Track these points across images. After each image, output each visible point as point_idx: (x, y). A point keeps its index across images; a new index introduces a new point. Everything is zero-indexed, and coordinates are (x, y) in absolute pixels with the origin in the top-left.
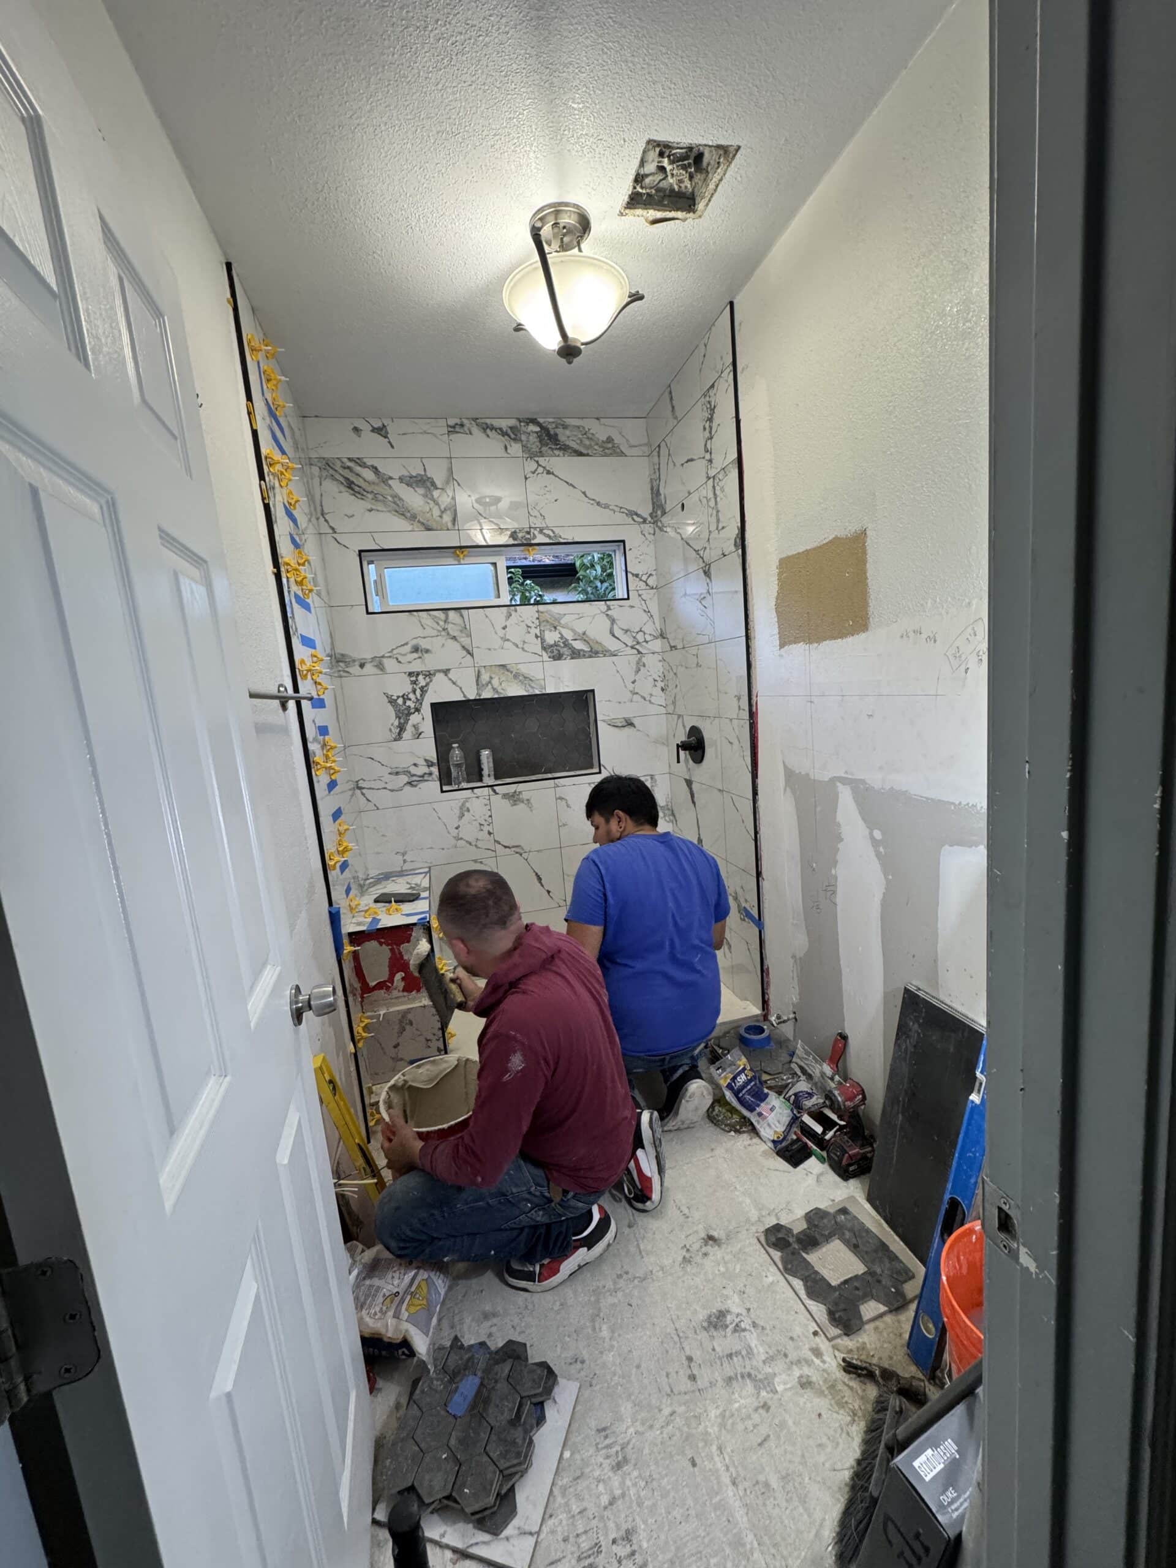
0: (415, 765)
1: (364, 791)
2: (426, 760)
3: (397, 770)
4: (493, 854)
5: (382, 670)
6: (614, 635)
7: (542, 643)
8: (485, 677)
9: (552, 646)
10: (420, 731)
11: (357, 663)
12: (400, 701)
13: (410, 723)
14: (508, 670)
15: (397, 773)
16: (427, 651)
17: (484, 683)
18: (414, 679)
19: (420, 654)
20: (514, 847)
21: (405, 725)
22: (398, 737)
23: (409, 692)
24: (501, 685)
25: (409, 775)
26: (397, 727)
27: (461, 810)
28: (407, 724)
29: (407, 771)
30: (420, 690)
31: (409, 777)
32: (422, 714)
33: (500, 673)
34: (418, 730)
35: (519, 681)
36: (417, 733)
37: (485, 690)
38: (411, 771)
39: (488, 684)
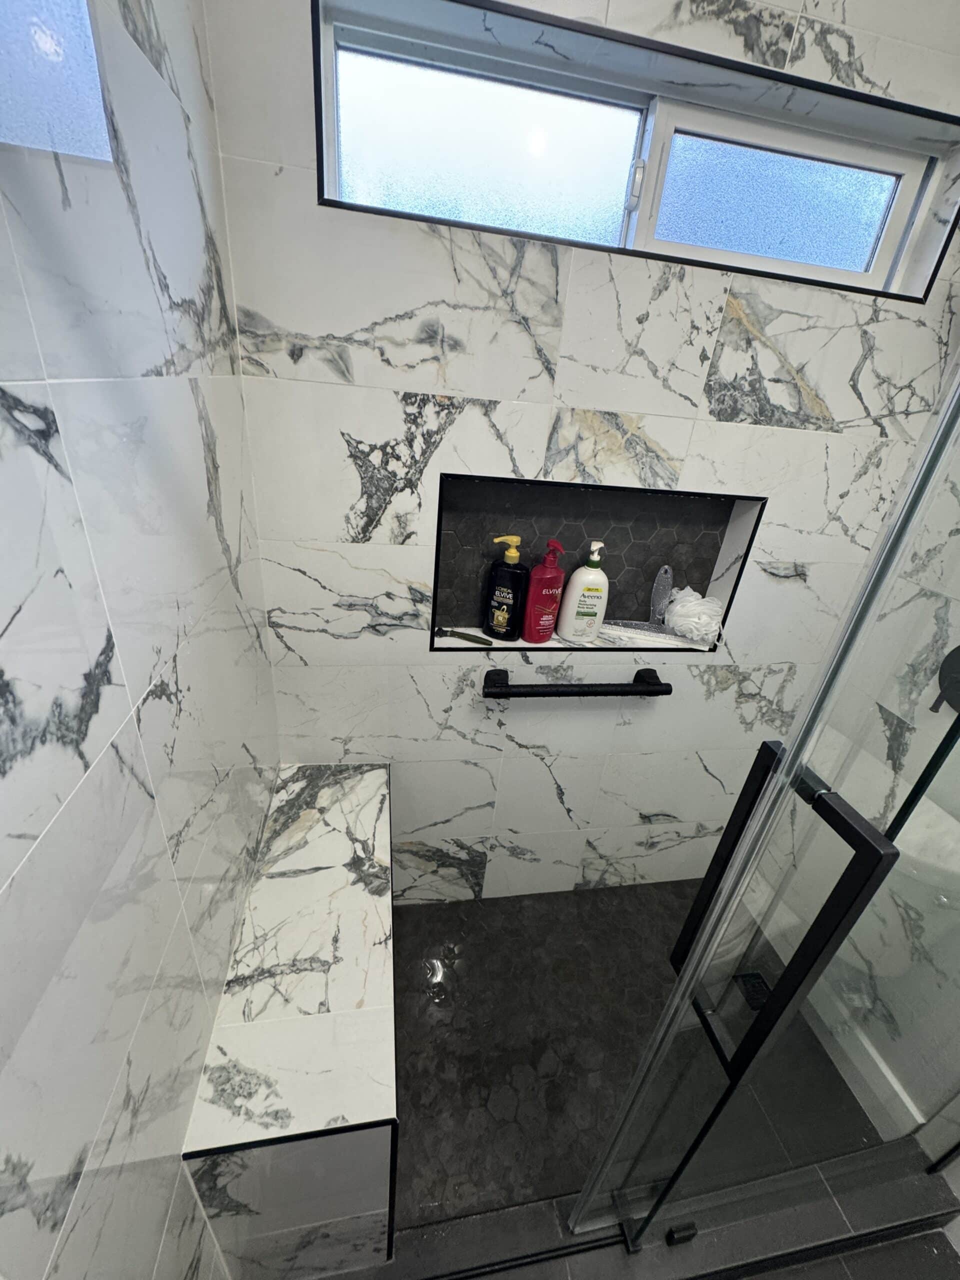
0: (389, 595)
1: (283, 631)
2: (410, 589)
3: (351, 600)
5: (343, 374)
6: (854, 387)
7: (710, 375)
8: (567, 434)
9: (725, 386)
10: (410, 529)
11: (284, 345)
12: (376, 458)
13: (391, 511)
14: (618, 427)
15: (351, 607)
16: (456, 345)
17: (563, 445)
18: (412, 410)
19: (436, 350)
21: (380, 513)
22: (362, 535)
23: (399, 439)
24: (595, 456)
25: (373, 612)
26: (361, 515)
27: (461, 684)
28: (384, 511)
29: (372, 605)
30: (424, 438)
31: (373, 617)
32: (418, 494)
33: (602, 430)
34: (404, 528)
35: (633, 454)
36: (402, 533)
37: (560, 464)
38: (379, 605)
39: (570, 449)
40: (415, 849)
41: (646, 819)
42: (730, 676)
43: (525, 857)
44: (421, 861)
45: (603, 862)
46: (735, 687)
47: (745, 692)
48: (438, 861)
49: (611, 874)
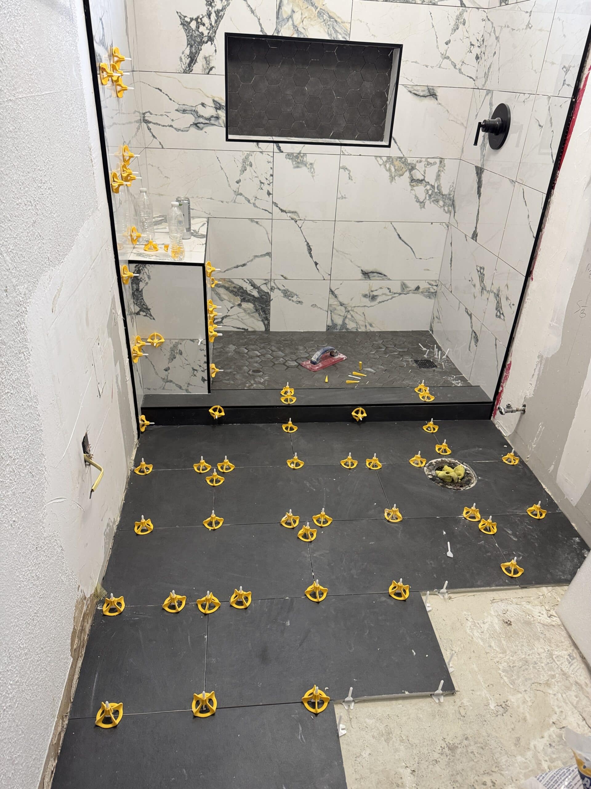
0: (203, 104)
1: (150, 125)
2: (214, 101)
3: (184, 107)
4: (270, 216)
8: (287, 9)
10: (212, 65)
12: (193, 25)
13: (202, 54)
14: (313, 5)
15: (184, 111)
17: (285, 17)
20: (290, 212)
21: (196, 55)
22: (188, 68)
23: (204, 15)
24: (303, 22)
25: (196, 114)
26: (188, 57)
27: (244, 164)
28: (198, 55)
29: (195, 111)
30: (216, 14)
31: (196, 118)
32: (215, 45)
33: (304, 7)
34: (209, 64)
35: (322, 20)
36: (208, 67)
37: (285, 26)
38: (198, 111)
39: (289, 18)
40: (227, 285)
41: (366, 274)
42: (403, 165)
43: (293, 299)
44: (231, 295)
45: (343, 308)
46: (407, 174)
47: (414, 178)
48: (241, 296)
49: (350, 319)
